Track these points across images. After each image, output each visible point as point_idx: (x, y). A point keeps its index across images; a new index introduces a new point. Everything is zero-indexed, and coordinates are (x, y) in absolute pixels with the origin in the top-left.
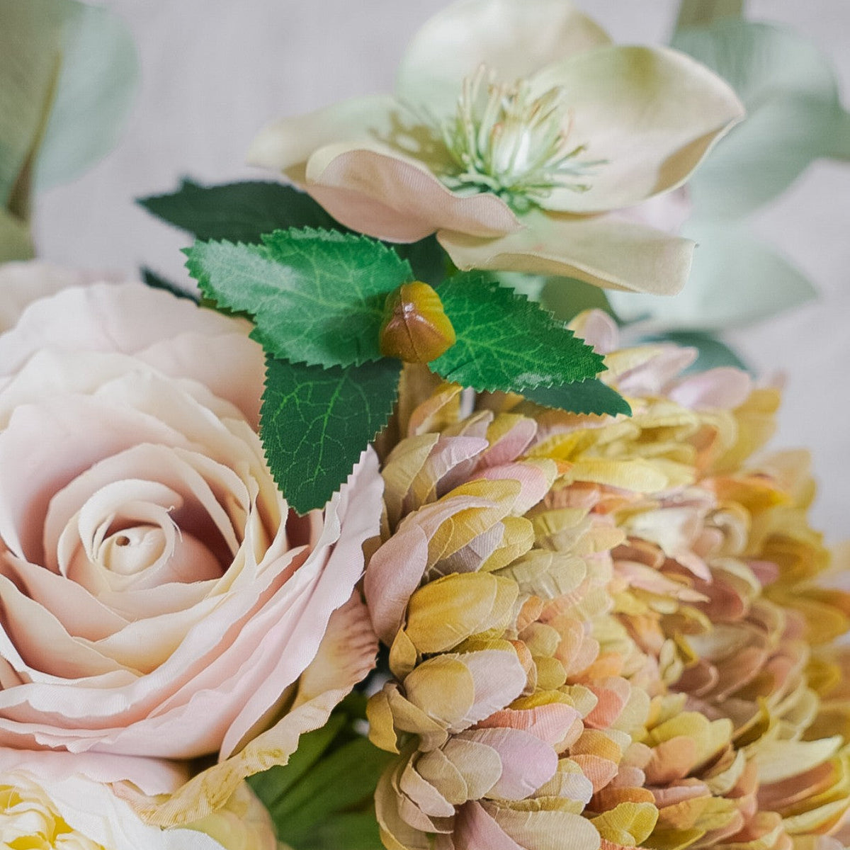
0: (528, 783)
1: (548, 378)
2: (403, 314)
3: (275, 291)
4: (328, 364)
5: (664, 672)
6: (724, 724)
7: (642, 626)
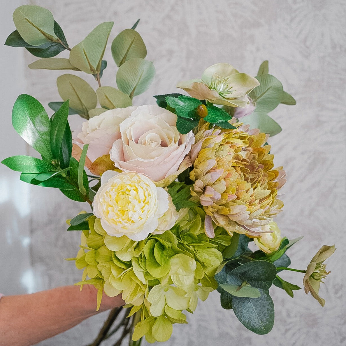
0: (215, 179)
1: (223, 121)
2: (200, 108)
3: (179, 106)
4: (187, 118)
5: (241, 178)
6: (250, 184)
7: (238, 169)
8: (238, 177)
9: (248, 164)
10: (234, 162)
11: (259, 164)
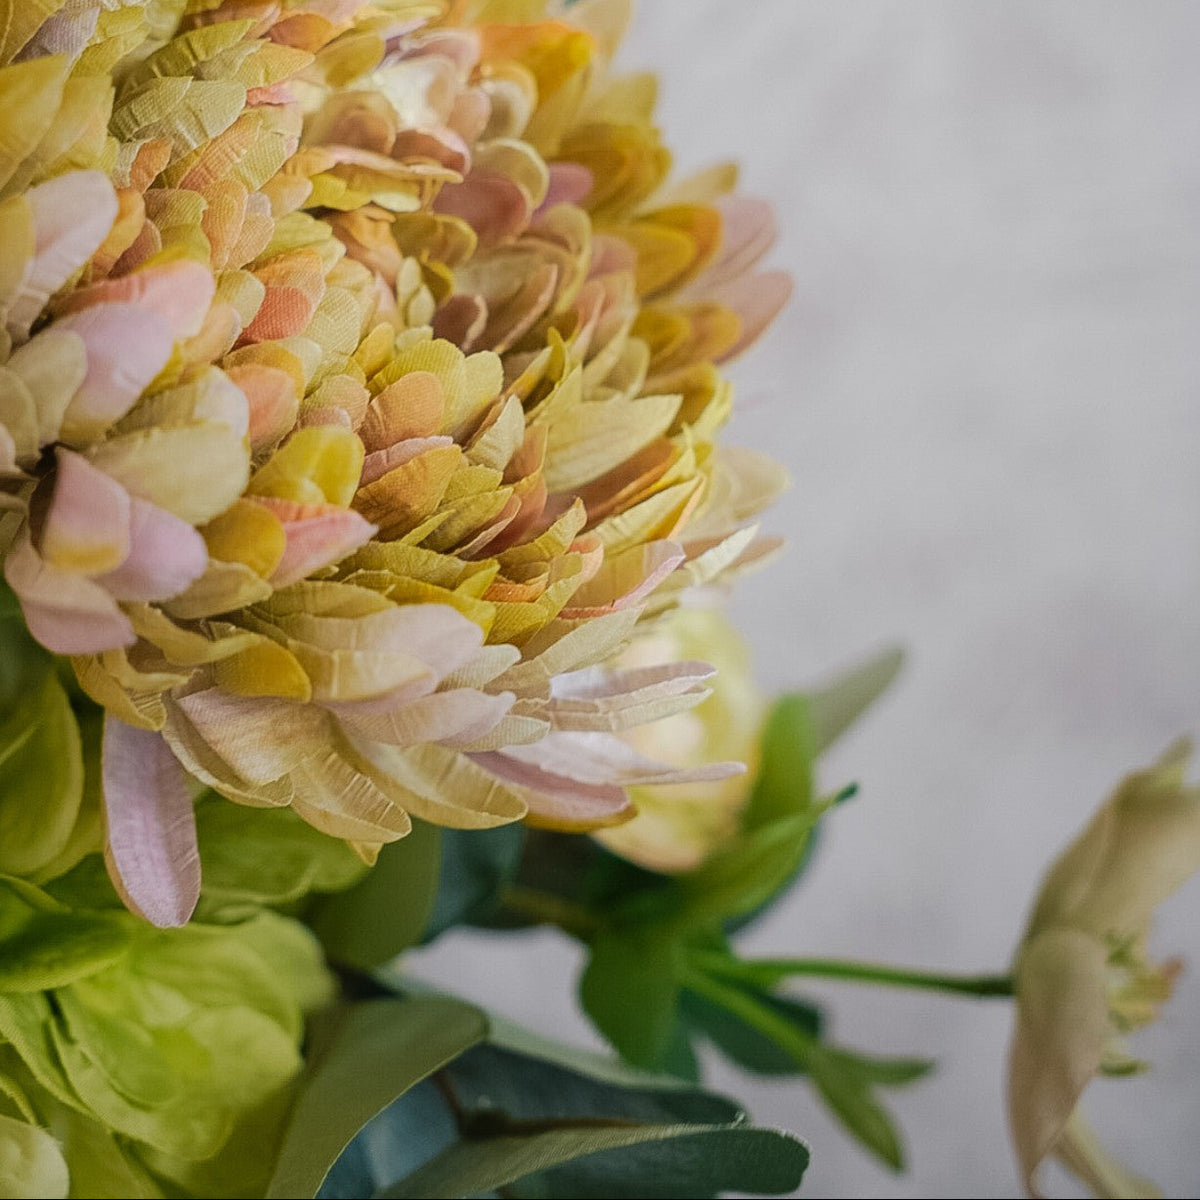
0: (128, 377)
5: (405, 310)
6: (489, 361)
7: (364, 232)
8: (374, 310)
9: (457, 177)
10: (327, 172)
11: (550, 160)
